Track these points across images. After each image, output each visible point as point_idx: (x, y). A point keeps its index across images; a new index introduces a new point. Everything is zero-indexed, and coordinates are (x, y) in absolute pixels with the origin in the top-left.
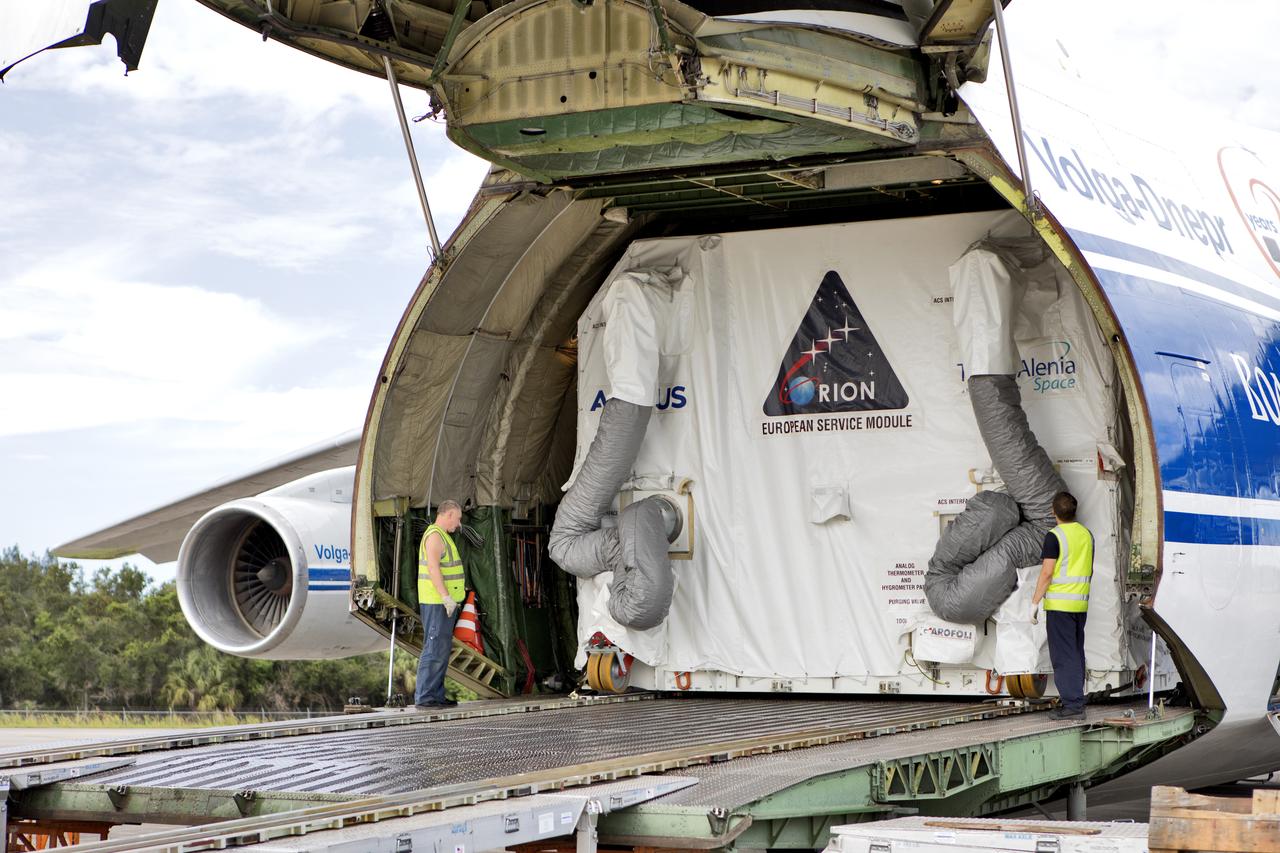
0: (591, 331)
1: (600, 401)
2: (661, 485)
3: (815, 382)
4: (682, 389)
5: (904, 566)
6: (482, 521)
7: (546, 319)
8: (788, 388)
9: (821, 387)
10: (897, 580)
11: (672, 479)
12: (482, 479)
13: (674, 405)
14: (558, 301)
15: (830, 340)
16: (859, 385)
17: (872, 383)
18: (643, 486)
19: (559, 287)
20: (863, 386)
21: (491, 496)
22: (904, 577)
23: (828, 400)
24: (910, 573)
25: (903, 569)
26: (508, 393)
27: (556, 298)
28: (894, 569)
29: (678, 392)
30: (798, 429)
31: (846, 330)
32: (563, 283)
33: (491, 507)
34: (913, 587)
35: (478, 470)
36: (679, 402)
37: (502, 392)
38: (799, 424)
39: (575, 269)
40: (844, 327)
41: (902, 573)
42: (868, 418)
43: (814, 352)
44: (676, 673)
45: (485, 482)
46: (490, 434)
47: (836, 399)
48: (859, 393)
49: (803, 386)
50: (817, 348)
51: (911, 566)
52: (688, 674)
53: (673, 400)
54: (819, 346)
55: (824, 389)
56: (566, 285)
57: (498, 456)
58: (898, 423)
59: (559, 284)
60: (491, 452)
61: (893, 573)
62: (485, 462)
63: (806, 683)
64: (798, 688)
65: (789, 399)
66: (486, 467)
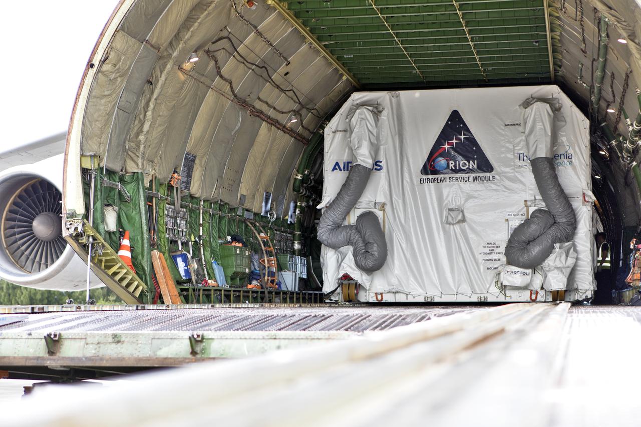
0: (332, 135)
1: (337, 167)
2: (370, 206)
3: (447, 160)
4: (381, 162)
5: (491, 244)
6: (129, 183)
7: (182, 42)
8: (434, 163)
9: (450, 162)
10: (487, 250)
11: (375, 203)
12: (130, 153)
13: (376, 169)
14: (191, 30)
15: (454, 141)
16: (469, 162)
17: (476, 161)
18: (360, 207)
19: (192, 20)
20: (471, 162)
21: (138, 165)
22: (491, 249)
23: (454, 168)
24: (493, 247)
25: (491, 245)
26: (152, 93)
27: (190, 28)
28: (485, 245)
29: (378, 163)
30: (439, 181)
31: (462, 137)
32: (196, 17)
33: (138, 173)
34: (495, 253)
35: (127, 147)
36: (379, 168)
37: (147, 93)
38: (439, 179)
39: (205, 7)
40: (461, 135)
41: (490, 247)
42: (473, 177)
43: (446, 146)
44: (376, 294)
45: (133, 155)
46: (137, 122)
47: (458, 168)
48: (469, 166)
49: (442, 161)
50: (448, 145)
51: (494, 244)
52: (381, 294)
53: (375, 167)
54: (449, 144)
55: (452, 164)
56: (198, 19)
57: (143, 137)
58: (488, 180)
59: (193, 18)
60: (138, 135)
61: (485, 247)
62: (133, 142)
63: (441, 297)
64: (437, 300)
65: (434, 167)
66: (133, 145)
